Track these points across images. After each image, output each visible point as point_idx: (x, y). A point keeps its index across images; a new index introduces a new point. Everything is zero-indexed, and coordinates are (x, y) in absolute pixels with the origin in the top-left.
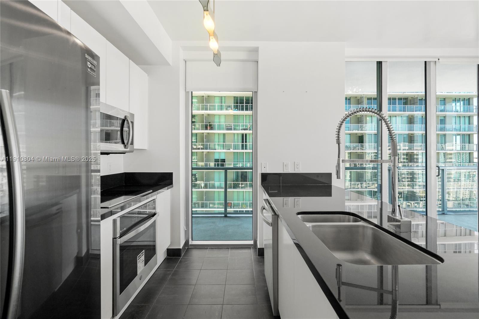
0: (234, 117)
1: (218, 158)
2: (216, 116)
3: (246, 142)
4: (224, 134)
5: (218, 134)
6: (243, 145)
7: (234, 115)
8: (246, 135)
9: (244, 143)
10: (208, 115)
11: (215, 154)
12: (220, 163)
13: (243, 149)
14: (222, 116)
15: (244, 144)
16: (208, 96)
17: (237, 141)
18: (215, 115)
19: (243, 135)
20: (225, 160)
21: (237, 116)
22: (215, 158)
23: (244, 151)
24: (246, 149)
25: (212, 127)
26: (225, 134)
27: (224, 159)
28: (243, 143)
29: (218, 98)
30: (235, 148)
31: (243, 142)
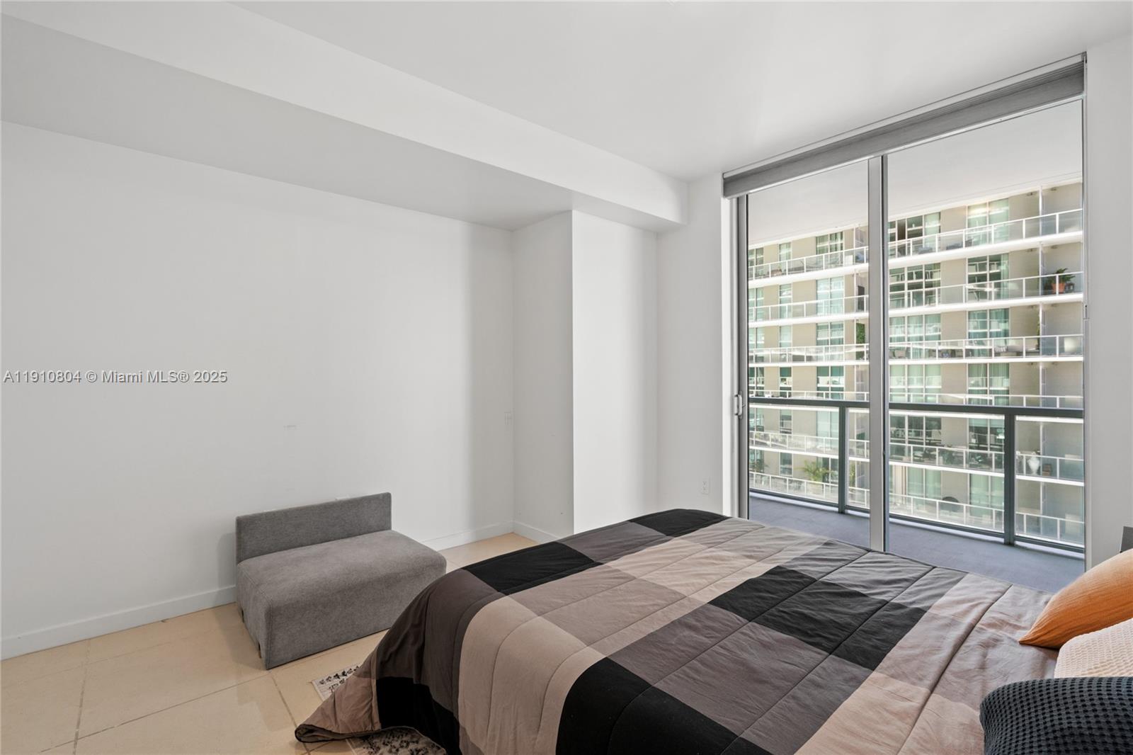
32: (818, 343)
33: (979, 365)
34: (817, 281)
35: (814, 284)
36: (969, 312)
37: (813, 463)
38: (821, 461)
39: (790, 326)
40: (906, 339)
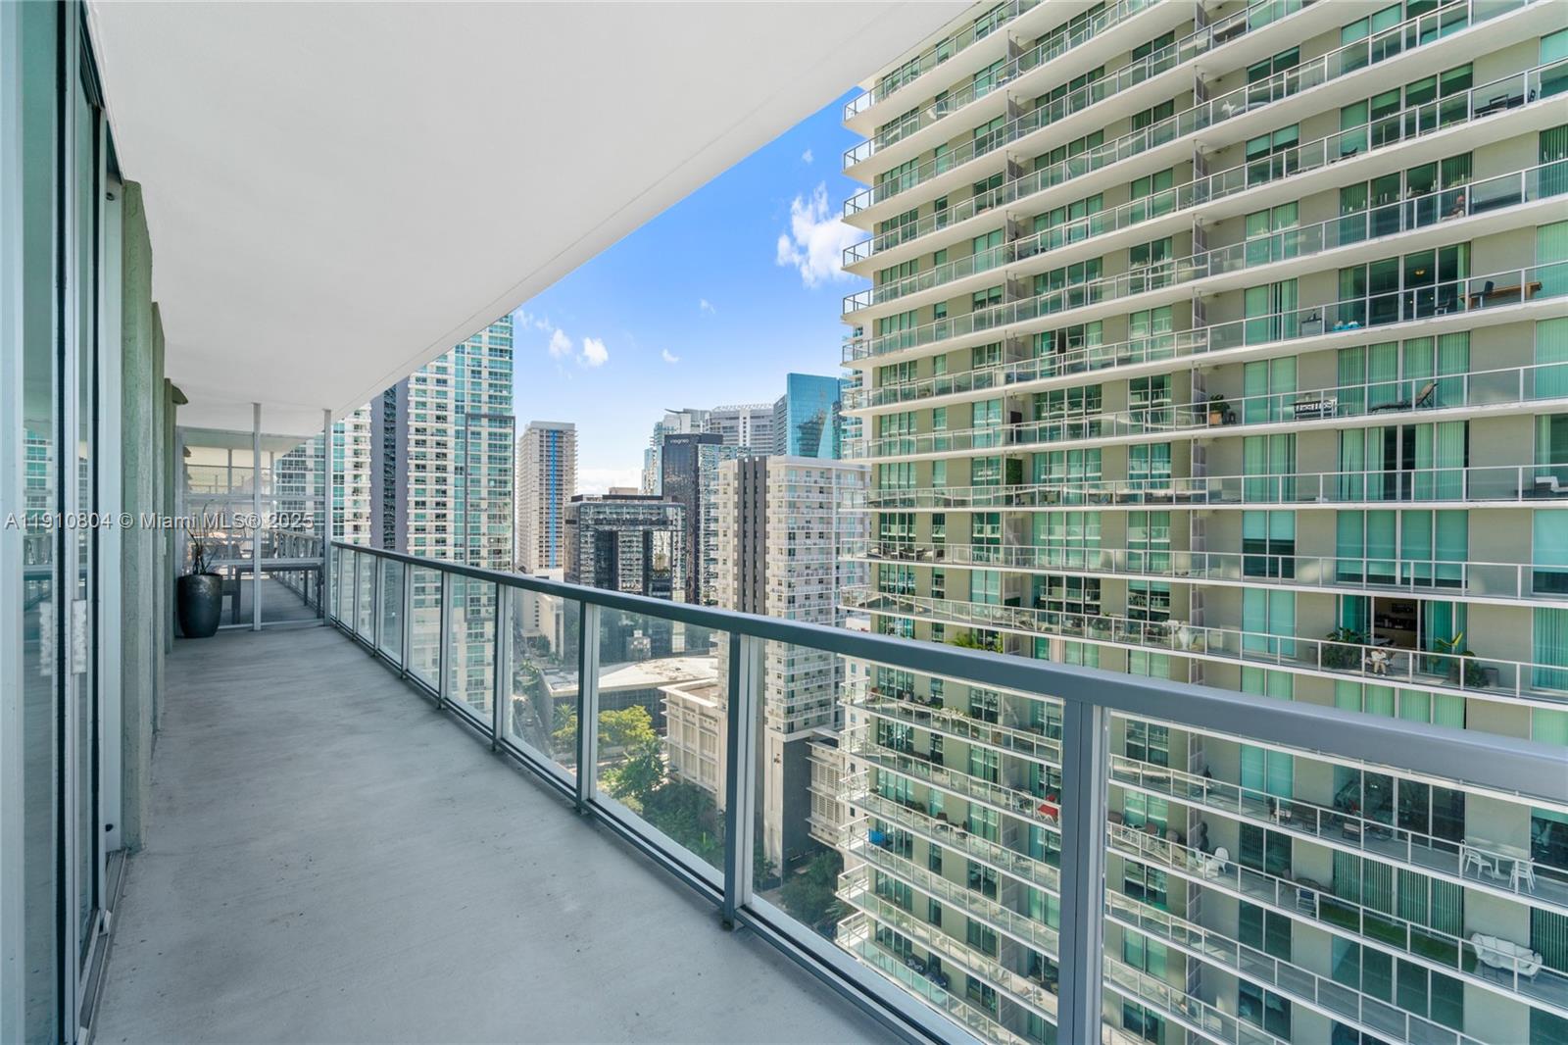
0: (1340, 360)
1: (1263, 538)
2: (1249, 368)
3: (1409, 464)
4: (1290, 438)
5: (1263, 436)
6: (1389, 482)
7: (1340, 351)
8: (1410, 433)
9: (1399, 470)
10: (1217, 367)
11: (1248, 518)
12: (1268, 555)
13: (1390, 496)
14: (1278, 364)
15: (1395, 475)
16: (1217, 295)
17: (1357, 463)
18: (1245, 364)
19: (1390, 434)
20: (1293, 542)
21: (1359, 354)
22: (1246, 537)
23: (1398, 505)
24: (1406, 496)
25: (1232, 414)
26: (1294, 434)
27: (1291, 539)
28: (1395, 468)
29: (1261, 295)
30: (1345, 493)
31: (1390, 464)
32: (973, 483)
33: (1139, 512)
34: (973, 404)
35: (969, 408)
36: (1131, 447)
37: (966, 635)
38: (975, 633)
39: (943, 461)
40: (1065, 480)
